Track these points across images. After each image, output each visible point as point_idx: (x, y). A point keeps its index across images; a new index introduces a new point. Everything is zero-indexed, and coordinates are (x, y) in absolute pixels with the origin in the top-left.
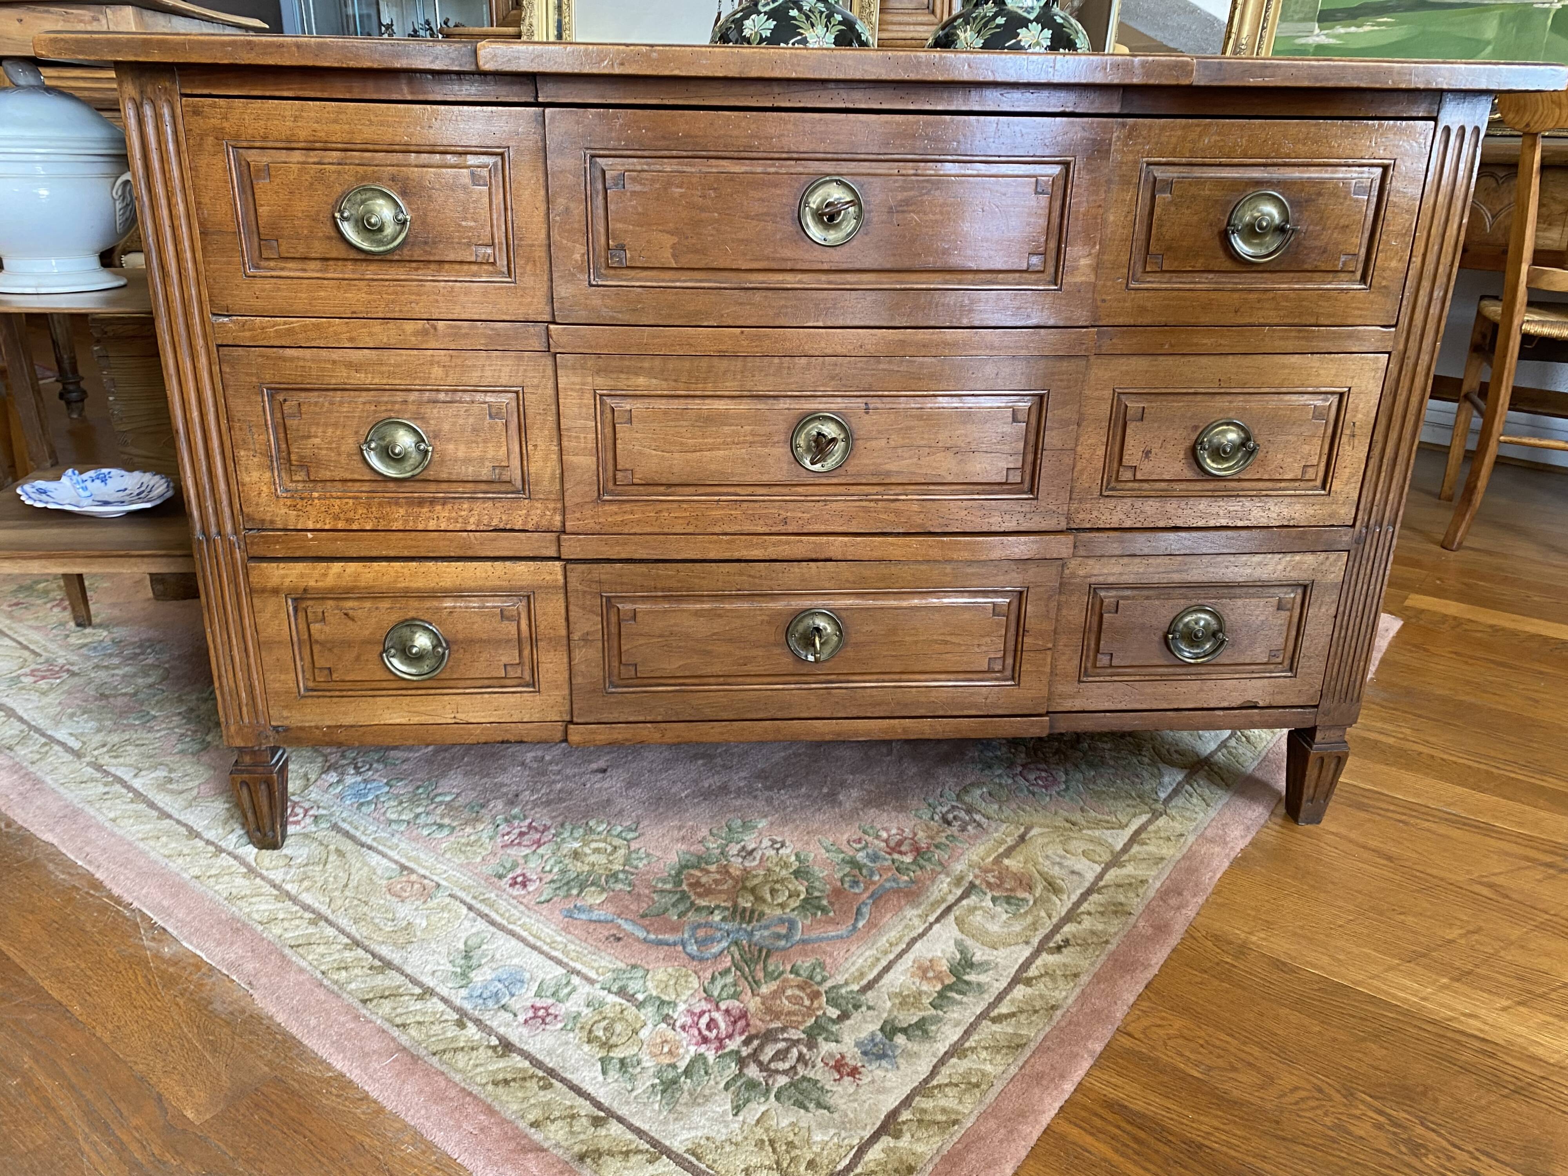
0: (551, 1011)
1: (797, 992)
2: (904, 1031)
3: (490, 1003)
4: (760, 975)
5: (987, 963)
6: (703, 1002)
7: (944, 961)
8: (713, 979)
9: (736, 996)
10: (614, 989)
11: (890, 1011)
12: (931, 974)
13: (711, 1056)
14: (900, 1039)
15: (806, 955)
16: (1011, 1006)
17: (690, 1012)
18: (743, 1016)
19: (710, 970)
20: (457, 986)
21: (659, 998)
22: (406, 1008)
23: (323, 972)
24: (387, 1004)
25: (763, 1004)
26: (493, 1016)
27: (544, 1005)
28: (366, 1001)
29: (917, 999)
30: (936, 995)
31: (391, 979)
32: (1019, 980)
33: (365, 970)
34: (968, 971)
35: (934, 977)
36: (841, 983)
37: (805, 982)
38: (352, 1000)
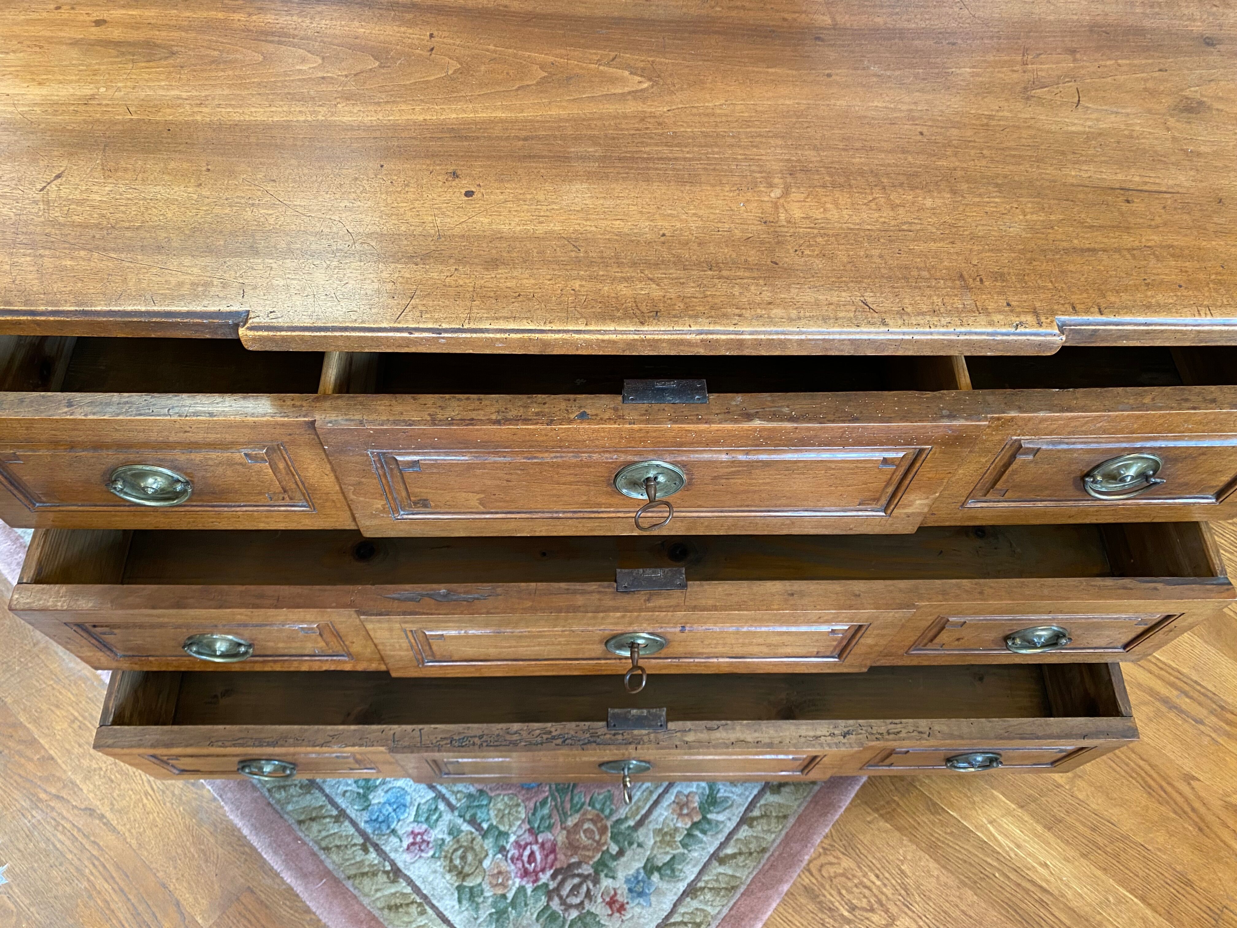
0: (425, 837)
1: (592, 826)
2: (659, 869)
3: (384, 827)
4: (568, 806)
5: (726, 799)
6: (527, 835)
7: (697, 798)
8: (535, 810)
9: (550, 828)
10: (468, 817)
11: (652, 849)
12: (685, 811)
13: (529, 888)
14: (655, 877)
15: (601, 787)
16: (735, 846)
17: (517, 844)
18: (553, 851)
19: (534, 800)
20: (361, 808)
21: (497, 828)
22: (328, 830)
23: (269, 790)
24: (315, 827)
25: (567, 838)
26: (387, 841)
27: (421, 831)
28: (300, 822)
29: (672, 836)
30: (686, 832)
31: (316, 799)
32: (745, 820)
33: (297, 788)
34: (711, 808)
35: (687, 815)
36: (623, 817)
37: (598, 815)
38: (291, 821)
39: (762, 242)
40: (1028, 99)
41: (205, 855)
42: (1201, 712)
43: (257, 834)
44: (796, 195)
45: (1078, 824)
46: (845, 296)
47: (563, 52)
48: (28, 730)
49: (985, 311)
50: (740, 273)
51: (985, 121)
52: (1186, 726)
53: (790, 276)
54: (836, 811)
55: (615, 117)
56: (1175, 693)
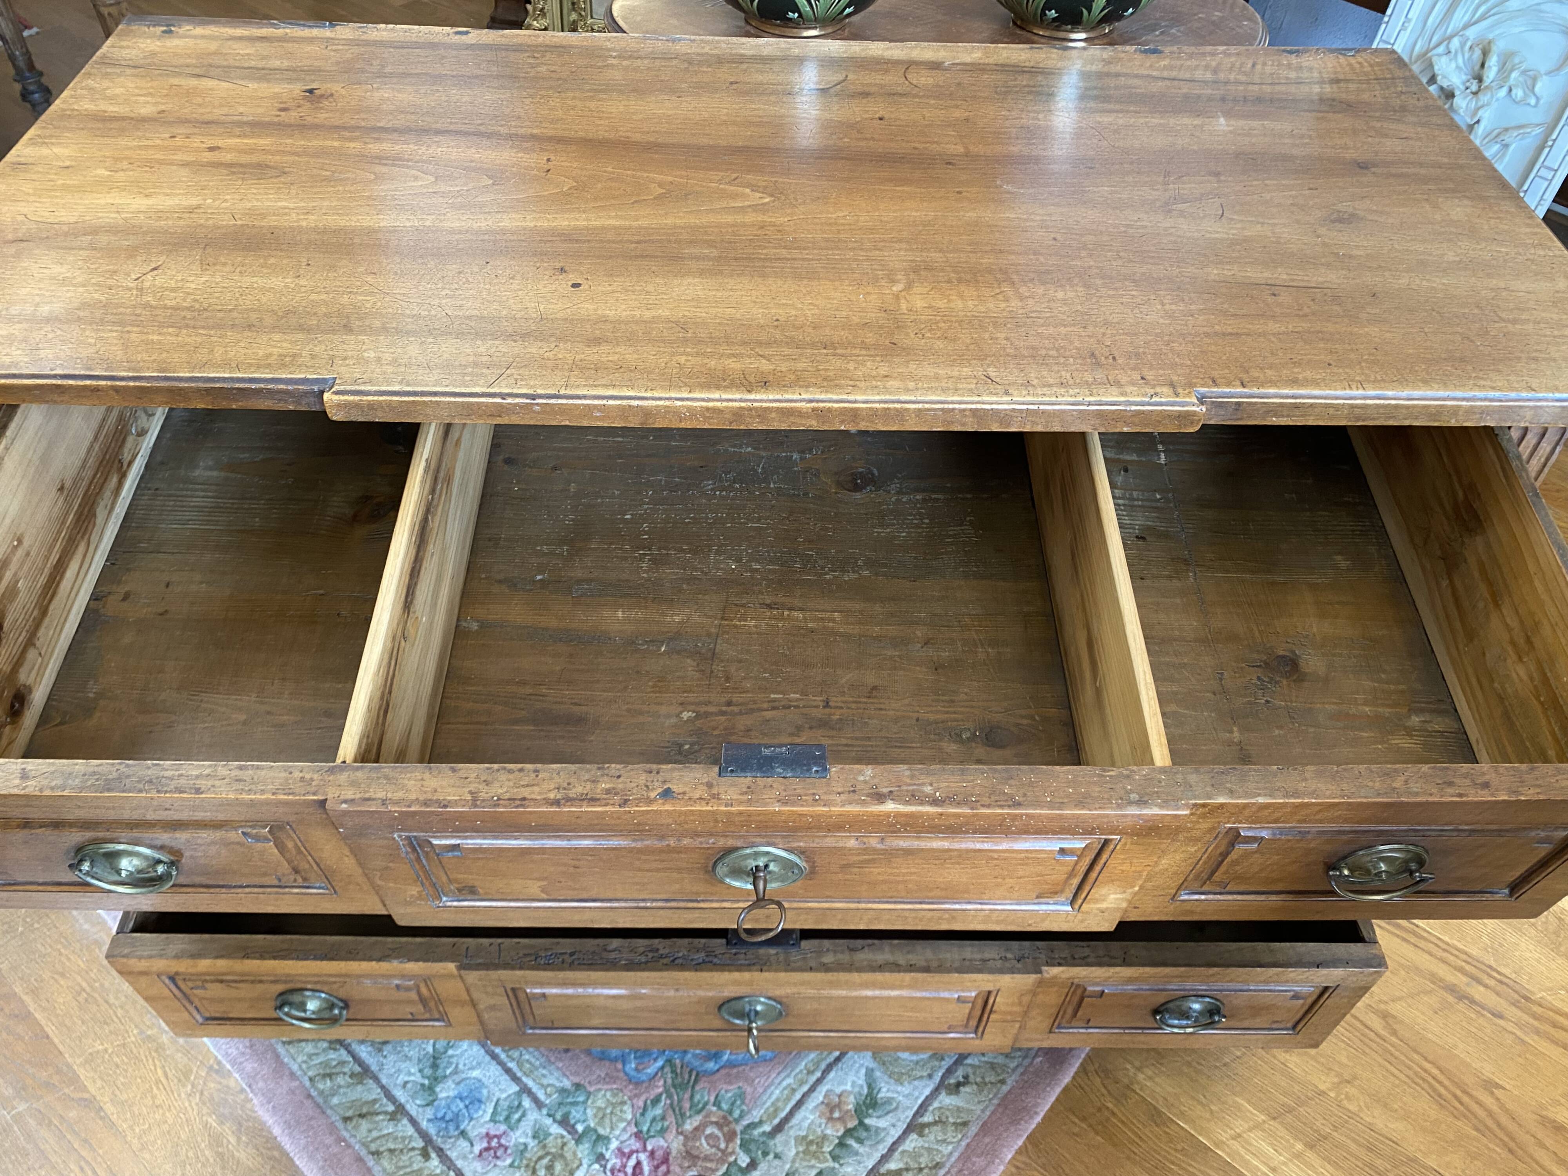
0: (503, 1141)
1: (716, 1131)
3: (451, 1127)
4: (687, 1105)
5: (889, 1101)
6: (633, 1140)
7: (852, 1099)
8: (645, 1109)
9: (663, 1132)
10: (558, 1116)
11: (793, 1161)
12: (836, 1115)
15: (730, 1083)
16: (901, 1160)
17: (620, 1152)
18: (665, 1160)
19: (643, 1098)
20: (424, 1103)
21: (595, 1131)
22: (381, 1130)
23: (311, 1079)
24: (364, 1125)
25: (684, 1145)
26: (453, 1145)
27: (498, 1133)
28: (346, 1119)
29: (820, 1145)
30: (837, 1141)
31: (369, 1090)
32: (914, 1127)
33: (347, 1078)
34: (870, 1111)
35: (839, 1119)
36: (757, 1120)
37: (724, 1118)
38: (335, 1118)
39: (881, 327)
40: (1170, 211)
41: (222, 1159)
42: (1501, 1005)
43: (290, 1134)
44: (917, 289)
45: (1348, 1141)
46: (966, 371)
47: (684, 173)
48: (22, 1002)
49: (1118, 384)
50: (857, 351)
51: (1123, 229)
52: (1481, 1020)
53: (908, 354)
54: (1032, 1118)
55: (733, 225)
56: (1465, 979)
